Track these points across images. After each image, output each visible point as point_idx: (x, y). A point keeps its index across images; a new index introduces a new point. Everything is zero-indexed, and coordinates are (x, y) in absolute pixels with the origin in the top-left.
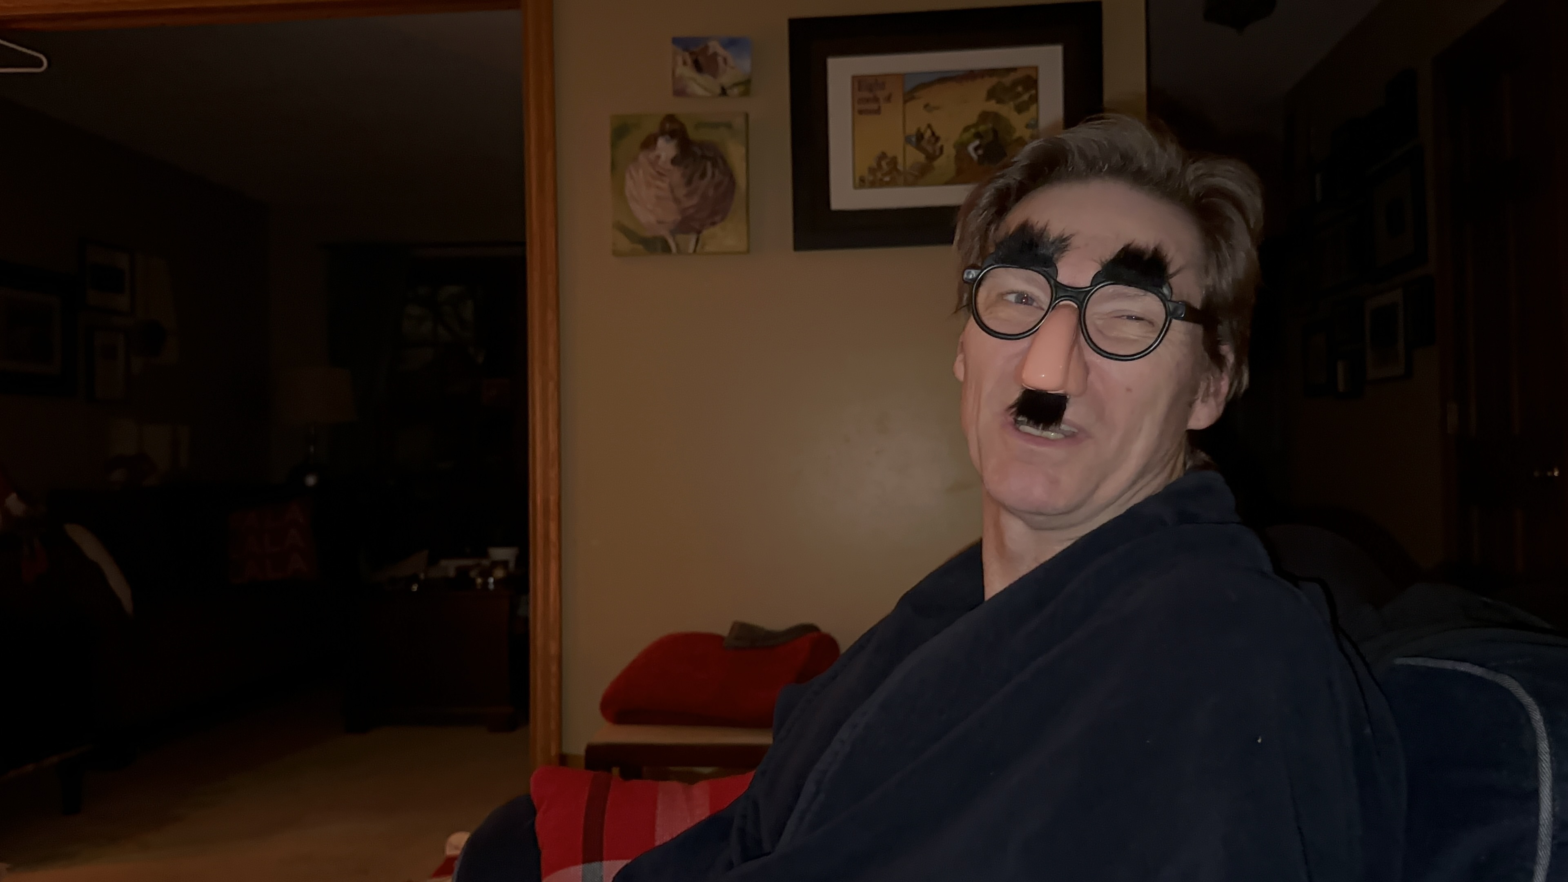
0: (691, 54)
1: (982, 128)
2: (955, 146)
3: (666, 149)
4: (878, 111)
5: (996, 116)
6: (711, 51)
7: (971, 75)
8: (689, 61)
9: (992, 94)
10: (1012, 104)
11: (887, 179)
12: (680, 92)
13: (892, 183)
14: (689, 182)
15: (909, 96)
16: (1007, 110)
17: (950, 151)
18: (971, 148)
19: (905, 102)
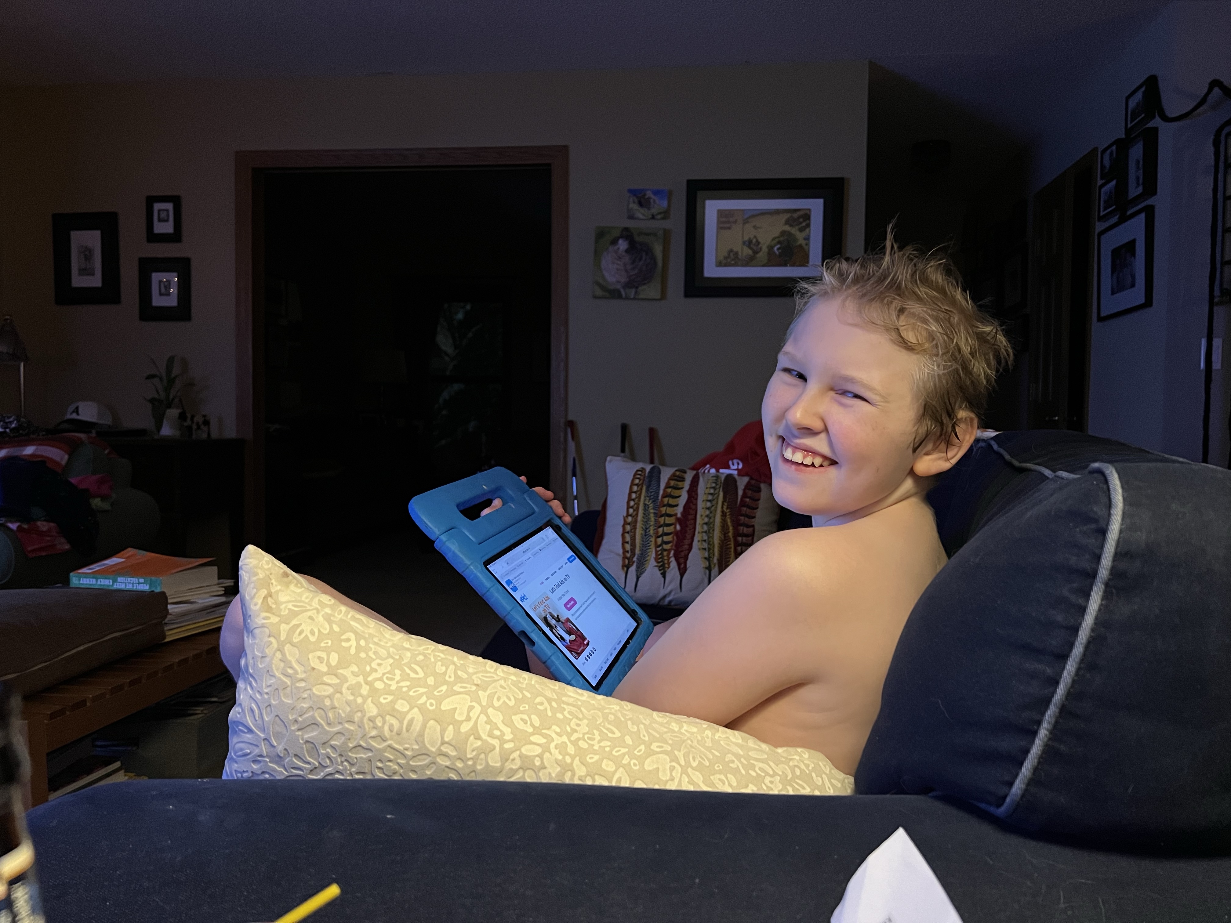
0: (637, 197)
1: (781, 239)
2: (768, 247)
3: (623, 245)
4: (729, 228)
5: (789, 234)
6: (647, 196)
7: (778, 212)
8: (636, 200)
9: (787, 222)
10: (797, 227)
11: (733, 262)
12: (631, 217)
13: (735, 265)
14: (633, 262)
15: (746, 222)
16: (794, 231)
17: (765, 249)
18: (775, 249)
19: (744, 223)
